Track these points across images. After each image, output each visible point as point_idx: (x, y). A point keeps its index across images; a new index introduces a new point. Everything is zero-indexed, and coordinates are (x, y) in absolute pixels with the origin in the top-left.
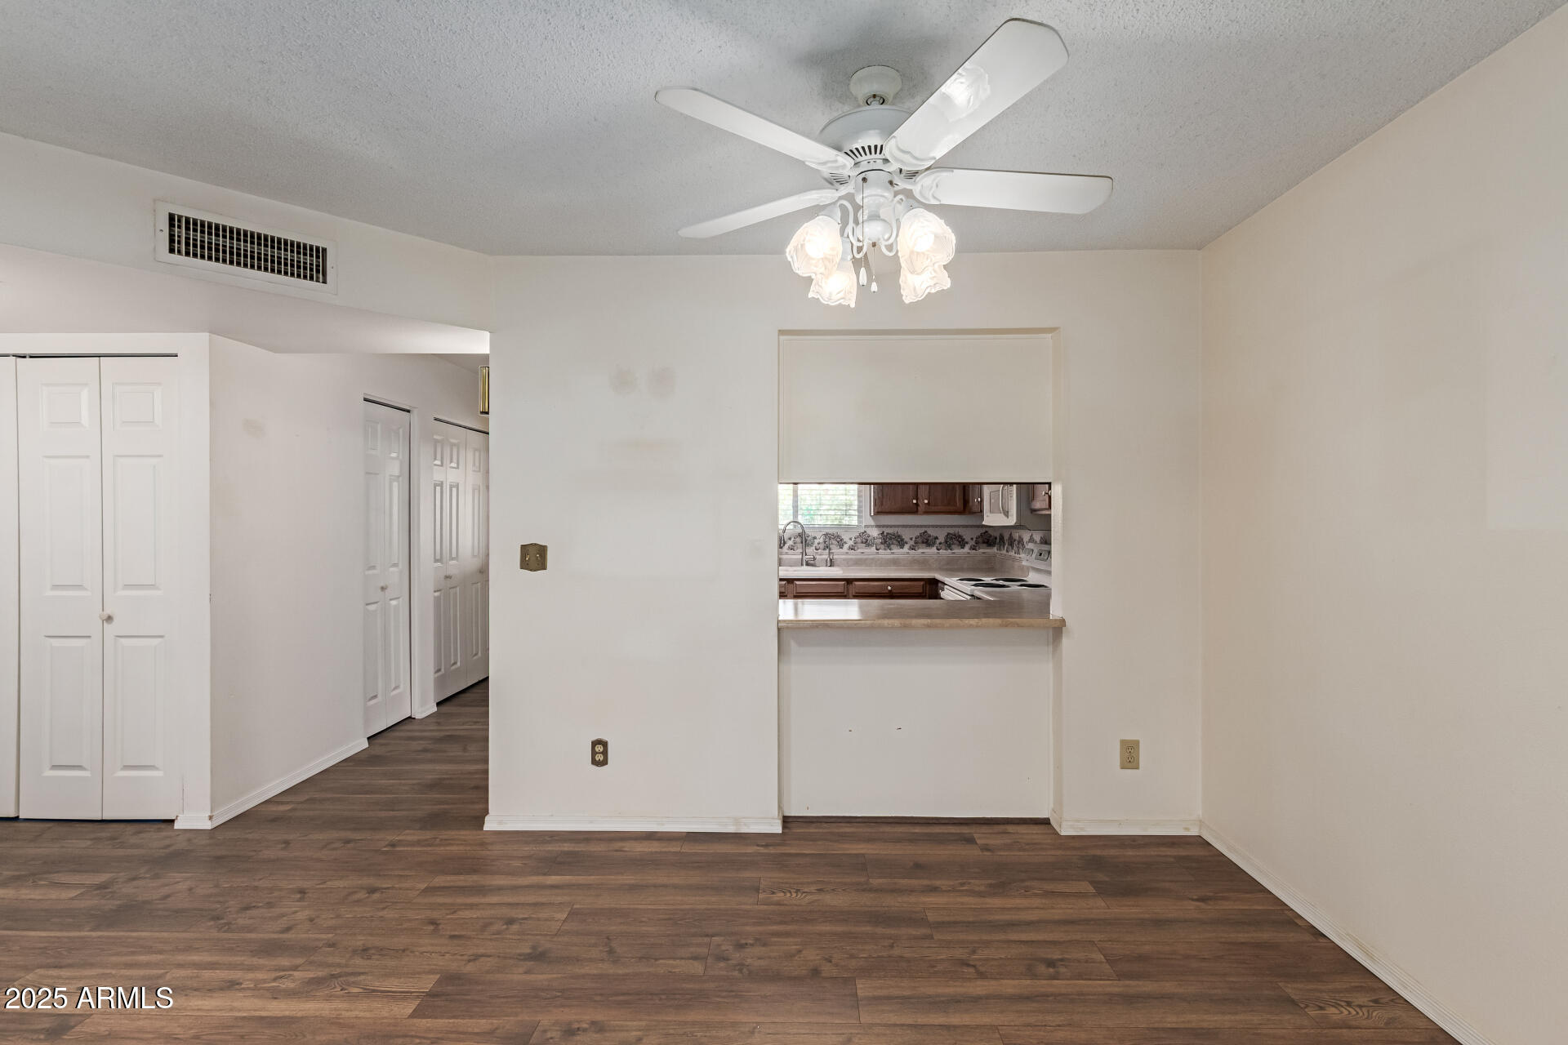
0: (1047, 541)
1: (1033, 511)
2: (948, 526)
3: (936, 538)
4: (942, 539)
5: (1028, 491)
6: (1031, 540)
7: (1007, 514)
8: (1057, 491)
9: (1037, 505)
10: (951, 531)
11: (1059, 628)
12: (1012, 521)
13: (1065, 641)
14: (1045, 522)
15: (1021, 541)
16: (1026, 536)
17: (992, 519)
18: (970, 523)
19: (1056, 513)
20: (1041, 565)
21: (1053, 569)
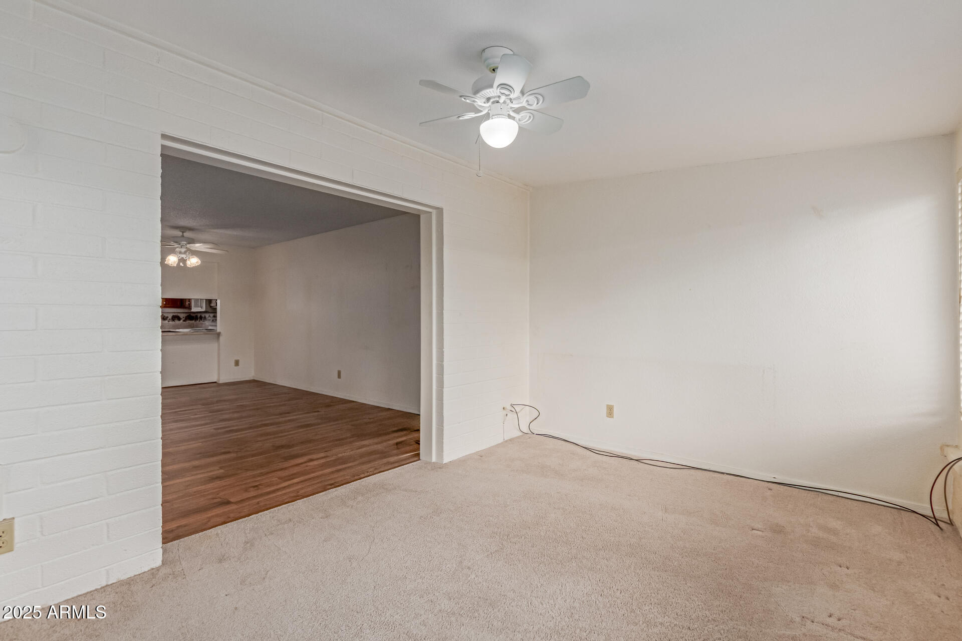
0: (215, 317)
1: (211, 307)
2: (173, 313)
3: (168, 317)
4: (170, 317)
5: (209, 302)
6: (209, 316)
7: (202, 308)
8: (218, 302)
9: (212, 305)
10: (175, 314)
11: (219, 334)
12: (204, 310)
13: (221, 338)
14: (214, 311)
15: (205, 317)
16: (207, 315)
17: (194, 310)
18: (182, 311)
19: (218, 307)
20: (213, 324)
21: (218, 325)
